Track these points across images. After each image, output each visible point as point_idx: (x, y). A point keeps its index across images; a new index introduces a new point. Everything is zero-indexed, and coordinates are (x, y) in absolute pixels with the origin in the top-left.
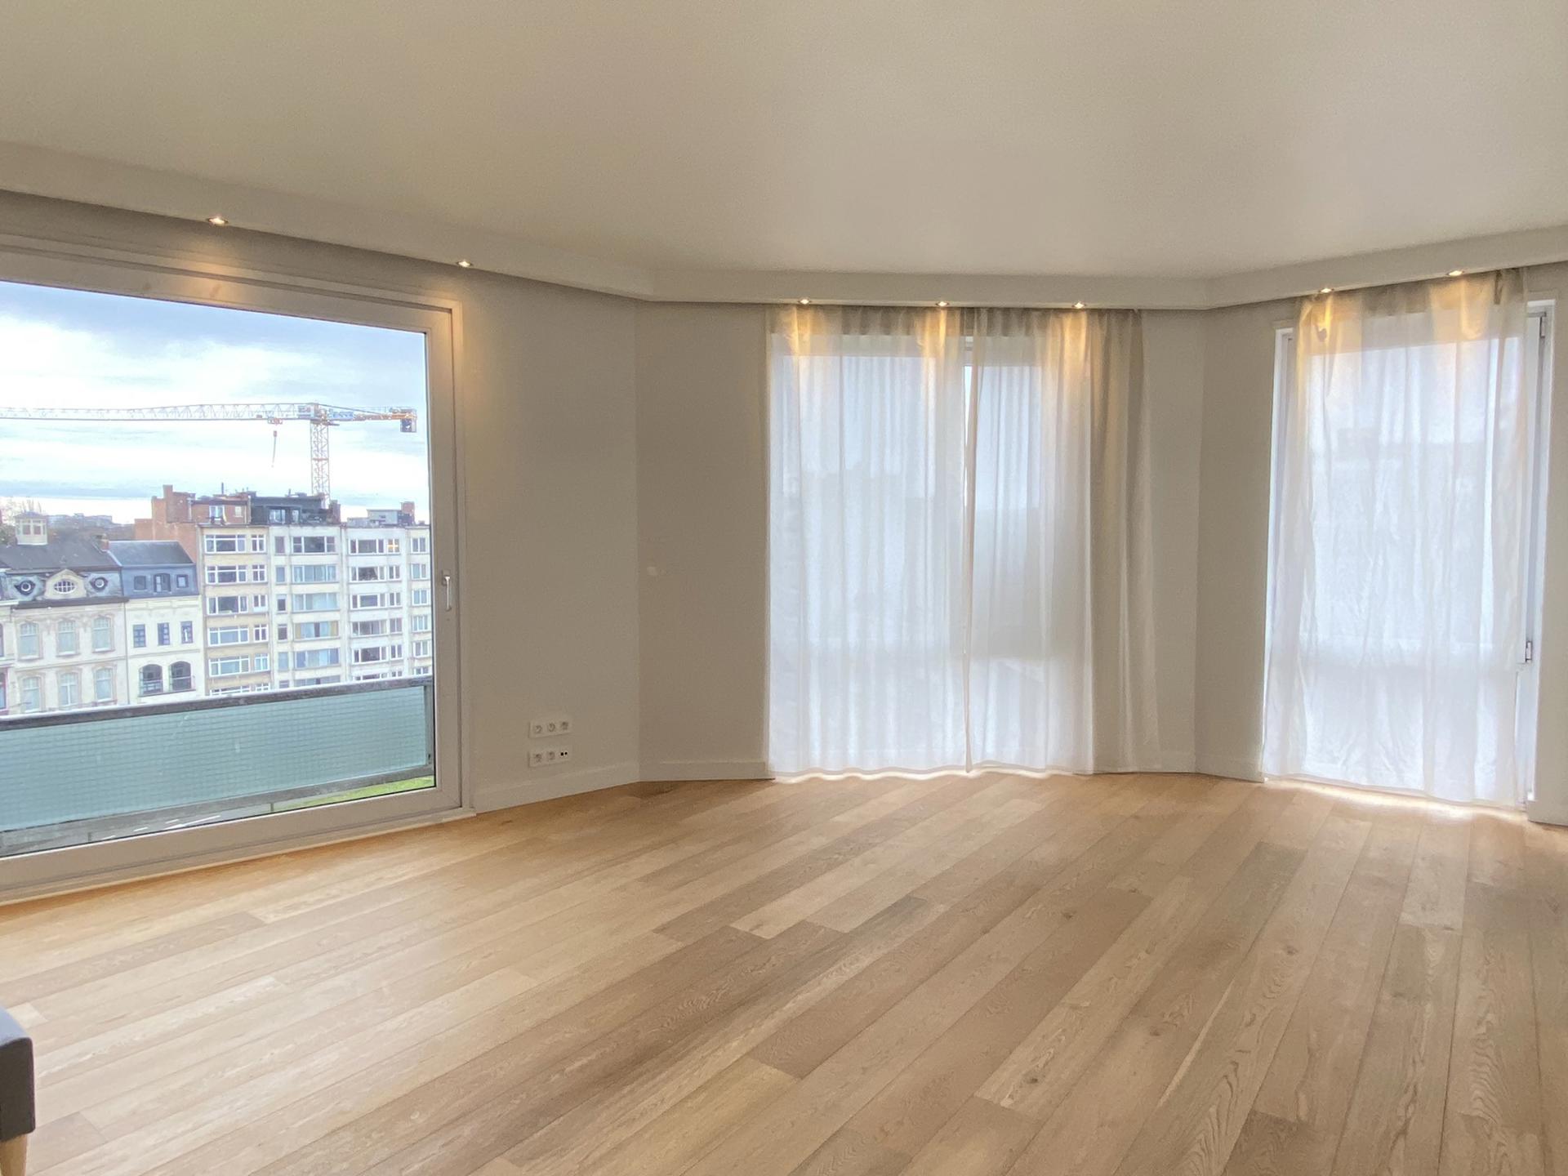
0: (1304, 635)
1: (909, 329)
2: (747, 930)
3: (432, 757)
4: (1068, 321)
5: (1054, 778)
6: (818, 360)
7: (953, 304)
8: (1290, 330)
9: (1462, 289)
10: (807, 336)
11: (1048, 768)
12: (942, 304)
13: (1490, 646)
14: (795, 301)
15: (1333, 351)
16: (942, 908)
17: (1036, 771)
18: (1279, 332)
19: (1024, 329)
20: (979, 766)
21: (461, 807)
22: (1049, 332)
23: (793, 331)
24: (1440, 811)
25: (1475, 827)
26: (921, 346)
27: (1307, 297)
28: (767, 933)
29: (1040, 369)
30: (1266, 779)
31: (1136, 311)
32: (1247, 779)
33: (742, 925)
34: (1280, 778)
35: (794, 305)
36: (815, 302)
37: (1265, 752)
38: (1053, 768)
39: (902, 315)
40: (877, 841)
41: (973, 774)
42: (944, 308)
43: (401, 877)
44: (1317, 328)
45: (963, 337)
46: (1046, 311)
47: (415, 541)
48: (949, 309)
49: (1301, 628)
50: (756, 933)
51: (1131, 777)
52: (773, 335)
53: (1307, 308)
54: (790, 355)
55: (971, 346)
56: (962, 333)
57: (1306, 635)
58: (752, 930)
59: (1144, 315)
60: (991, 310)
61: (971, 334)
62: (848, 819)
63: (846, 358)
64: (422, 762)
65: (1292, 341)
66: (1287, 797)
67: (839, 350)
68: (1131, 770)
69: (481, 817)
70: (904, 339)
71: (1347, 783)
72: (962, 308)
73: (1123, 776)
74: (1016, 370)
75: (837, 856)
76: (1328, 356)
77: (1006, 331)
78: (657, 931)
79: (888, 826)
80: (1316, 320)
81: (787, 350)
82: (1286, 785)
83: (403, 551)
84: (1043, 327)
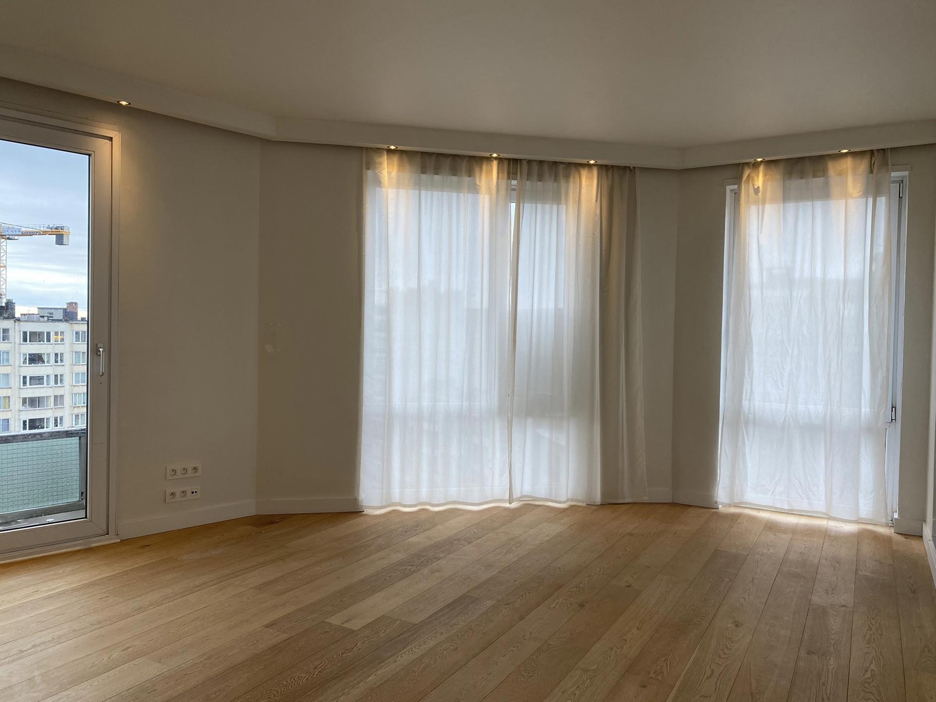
0: (745, 403)
1: (470, 173)
2: (339, 624)
3: (84, 495)
4: (584, 173)
5: (572, 507)
6: (402, 192)
7: (502, 155)
8: (736, 187)
9: (848, 162)
10: (394, 174)
11: (568, 500)
12: (495, 155)
13: (868, 410)
14: (385, 146)
15: (764, 203)
16: (489, 603)
17: (560, 502)
18: (729, 188)
19: (553, 177)
20: (519, 500)
21: (108, 534)
22: (572, 179)
23: (384, 169)
24: (836, 527)
25: (859, 537)
26: (478, 185)
27: (748, 164)
28: (355, 625)
29: (564, 206)
30: (720, 506)
31: (632, 168)
32: (708, 506)
33: (335, 620)
34: (730, 505)
35: (384, 149)
36: (400, 148)
37: (719, 486)
38: (572, 500)
39: (464, 163)
40: (442, 555)
41: (514, 505)
42: (496, 158)
43: (53, 589)
44: (753, 185)
45: (509, 181)
46: (569, 165)
47: (77, 333)
48: (499, 159)
49: (744, 397)
50: (346, 625)
51: (627, 506)
52: (368, 171)
53: (747, 172)
54: (381, 187)
55: (515, 187)
56: (509, 178)
57: (747, 402)
58: (342, 624)
59: (637, 172)
60: (529, 162)
61: (515, 179)
62: (419, 540)
63: (423, 193)
64: (75, 498)
65: (737, 194)
66: (734, 517)
67: (419, 185)
68: (627, 501)
69: (124, 542)
70: (466, 179)
71: (776, 508)
72: (509, 160)
73: (621, 506)
74: (547, 206)
75: (410, 567)
76: (760, 206)
77: (540, 178)
78: (267, 626)
79: (448, 545)
80: (753, 180)
81: (378, 183)
82: (733, 510)
83: (67, 340)
84: (567, 177)
